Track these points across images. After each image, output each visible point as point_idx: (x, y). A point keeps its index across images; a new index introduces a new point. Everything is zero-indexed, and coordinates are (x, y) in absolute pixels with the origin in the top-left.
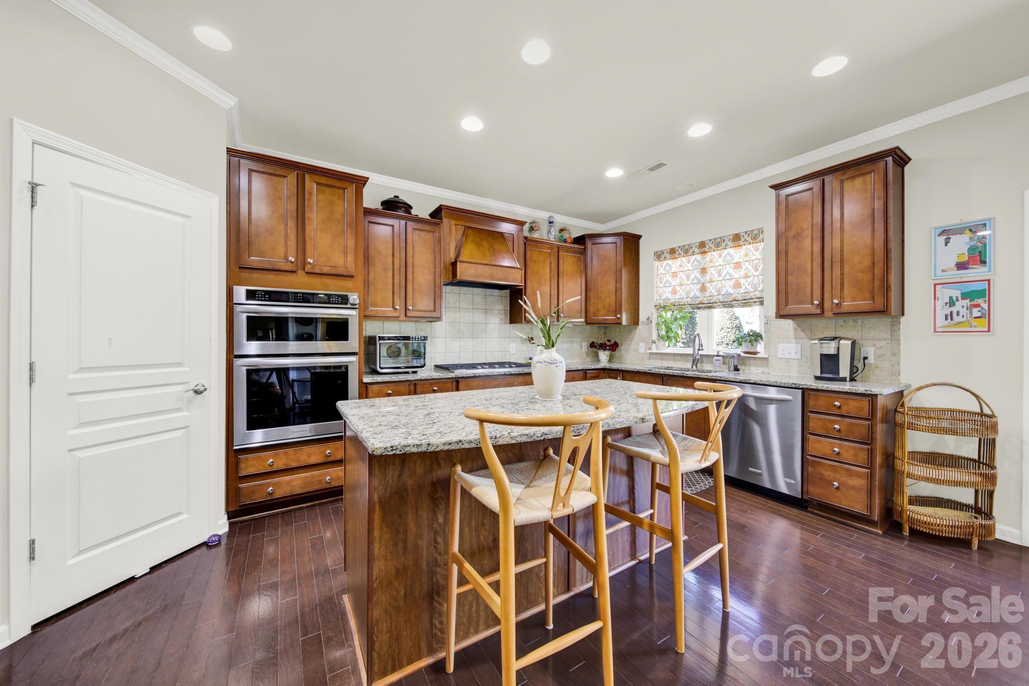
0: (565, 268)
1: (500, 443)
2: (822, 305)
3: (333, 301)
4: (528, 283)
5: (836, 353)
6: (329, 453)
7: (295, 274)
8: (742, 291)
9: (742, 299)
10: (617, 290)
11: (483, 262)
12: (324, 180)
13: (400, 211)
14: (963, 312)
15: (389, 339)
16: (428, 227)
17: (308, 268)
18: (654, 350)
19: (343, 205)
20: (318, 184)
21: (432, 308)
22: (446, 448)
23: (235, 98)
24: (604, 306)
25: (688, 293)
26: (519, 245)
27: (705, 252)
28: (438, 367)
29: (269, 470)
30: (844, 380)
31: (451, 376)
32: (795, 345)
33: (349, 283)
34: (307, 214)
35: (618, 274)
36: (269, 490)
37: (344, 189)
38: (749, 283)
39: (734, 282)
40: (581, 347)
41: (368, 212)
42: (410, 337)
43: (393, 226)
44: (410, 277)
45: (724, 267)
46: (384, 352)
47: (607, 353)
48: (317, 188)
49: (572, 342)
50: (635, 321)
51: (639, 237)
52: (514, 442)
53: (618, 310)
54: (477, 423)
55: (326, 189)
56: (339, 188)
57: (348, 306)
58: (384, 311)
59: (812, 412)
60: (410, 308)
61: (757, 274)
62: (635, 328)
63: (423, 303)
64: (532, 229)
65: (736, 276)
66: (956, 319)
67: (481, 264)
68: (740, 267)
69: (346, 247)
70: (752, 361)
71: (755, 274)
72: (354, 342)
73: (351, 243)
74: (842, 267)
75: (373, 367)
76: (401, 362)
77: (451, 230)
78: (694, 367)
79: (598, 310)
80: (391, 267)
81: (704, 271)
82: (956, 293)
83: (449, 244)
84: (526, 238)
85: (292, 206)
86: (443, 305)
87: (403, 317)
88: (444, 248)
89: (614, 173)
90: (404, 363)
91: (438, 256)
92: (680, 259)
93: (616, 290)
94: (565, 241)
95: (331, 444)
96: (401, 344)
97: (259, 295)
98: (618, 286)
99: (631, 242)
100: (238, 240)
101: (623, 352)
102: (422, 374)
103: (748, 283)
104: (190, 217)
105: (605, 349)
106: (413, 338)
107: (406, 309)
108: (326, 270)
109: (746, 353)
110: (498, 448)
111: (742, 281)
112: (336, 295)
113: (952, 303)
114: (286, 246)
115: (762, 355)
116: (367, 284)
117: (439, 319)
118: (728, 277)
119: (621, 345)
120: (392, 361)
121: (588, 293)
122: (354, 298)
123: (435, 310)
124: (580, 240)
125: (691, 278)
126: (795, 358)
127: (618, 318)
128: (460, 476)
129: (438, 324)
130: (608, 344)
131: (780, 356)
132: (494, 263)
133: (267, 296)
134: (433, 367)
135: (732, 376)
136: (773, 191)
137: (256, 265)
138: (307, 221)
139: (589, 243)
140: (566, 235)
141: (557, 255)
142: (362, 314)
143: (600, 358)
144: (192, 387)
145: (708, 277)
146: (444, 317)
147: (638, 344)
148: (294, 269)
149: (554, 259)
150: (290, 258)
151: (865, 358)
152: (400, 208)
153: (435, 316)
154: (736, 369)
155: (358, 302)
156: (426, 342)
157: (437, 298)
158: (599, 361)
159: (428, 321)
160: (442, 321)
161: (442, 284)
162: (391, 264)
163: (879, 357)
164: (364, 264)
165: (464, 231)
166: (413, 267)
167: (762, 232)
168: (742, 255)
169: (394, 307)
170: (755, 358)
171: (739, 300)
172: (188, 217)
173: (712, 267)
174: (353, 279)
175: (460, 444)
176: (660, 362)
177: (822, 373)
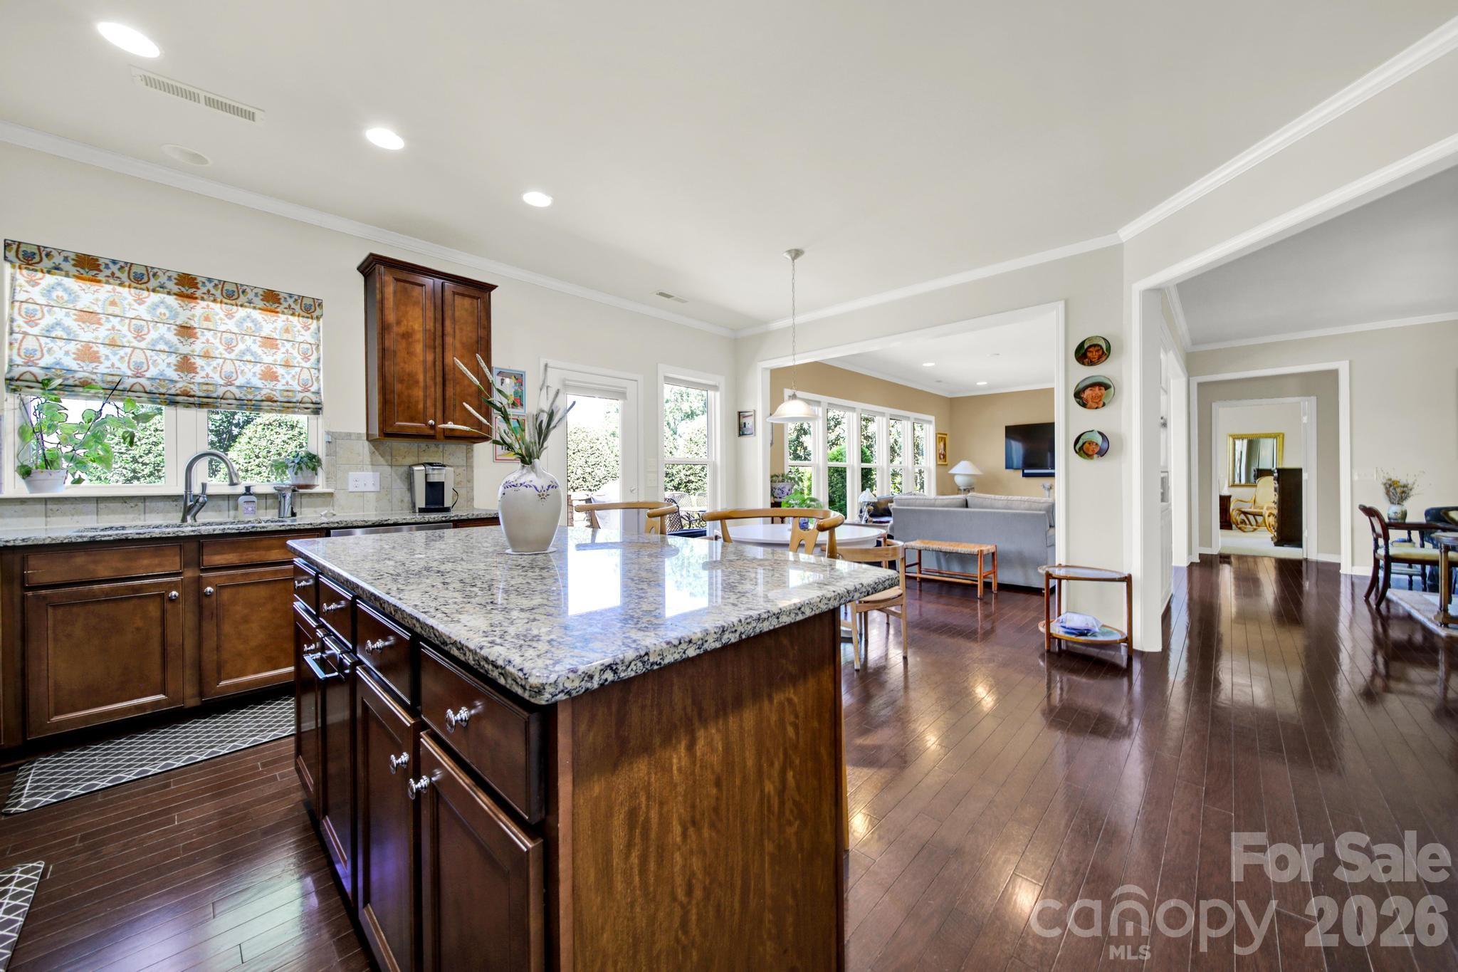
5: (442, 480)
9: (285, 400)
27: (192, 297)
30: (447, 510)
32: (371, 473)
38: (294, 376)
39: (263, 368)
45: (239, 338)
61: (308, 365)
65: (268, 359)
68: (275, 346)
70: (309, 500)
71: (304, 364)
78: (188, 519)
81: (186, 331)
103: (291, 376)
109: (297, 487)
111: (280, 371)
115: (320, 489)
118: (248, 357)
125: (148, 337)
126: (372, 490)
131: (351, 489)
136: (356, 259)
145: (198, 347)
154: (293, 514)
163: (458, 484)
167: (319, 305)
168: (279, 328)
170: (311, 494)
171: (276, 401)
173: (210, 330)
176: (142, 517)
177: (426, 504)
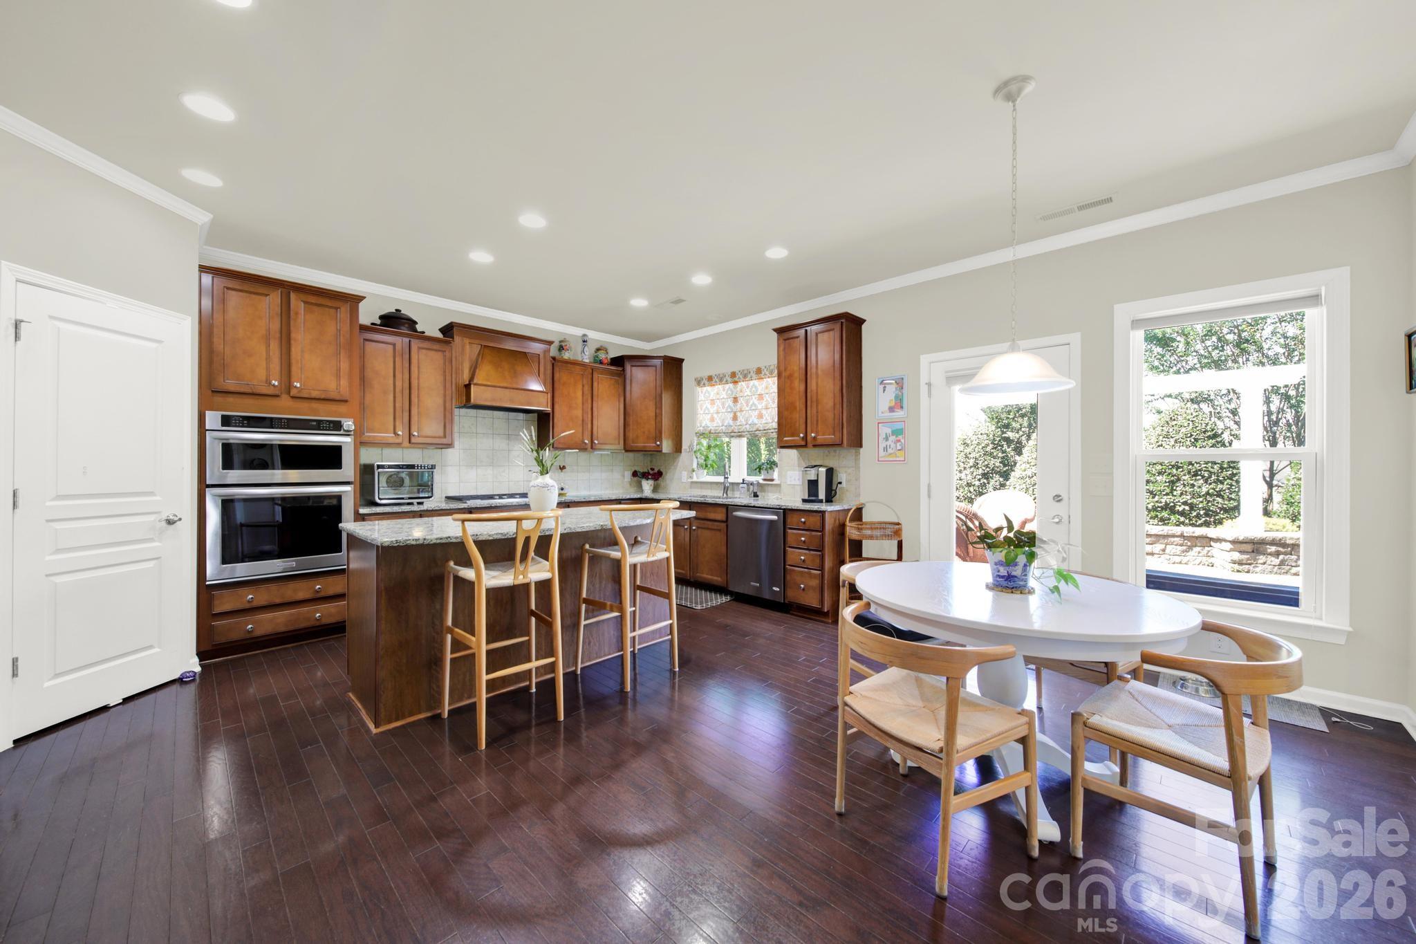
0: (600, 391)
1: (480, 539)
2: (805, 438)
3: (323, 427)
4: (556, 407)
5: (816, 479)
6: (319, 588)
7: (278, 398)
8: (764, 422)
9: (763, 429)
10: (658, 416)
11: (502, 385)
12: (312, 299)
13: (402, 328)
14: (893, 445)
15: (390, 467)
16: (437, 346)
17: (293, 392)
18: (695, 479)
19: (334, 324)
20: (305, 303)
21: (441, 434)
22: (438, 541)
23: (210, 214)
24: (644, 432)
25: (723, 421)
26: (546, 366)
27: (736, 382)
28: (449, 498)
29: (248, 606)
30: (821, 501)
31: (462, 507)
32: (798, 472)
33: (342, 408)
34: (293, 335)
35: (658, 399)
36: (248, 628)
37: (336, 308)
39: (758, 412)
40: (624, 476)
41: (363, 328)
42: (414, 465)
43: (394, 345)
44: (414, 399)
45: (751, 397)
46: (383, 480)
47: (651, 482)
48: (305, 307)
49: (612, 471)
50: (678, 448)
51: (681, 361)
52: (491, 538)
53: (658, 437)
54: (459, 523)
55: (315, 308)
56: (331, 307)
57: (342, 432)
58: (384, 437)
59: (790, 529)
60: (416, 434)
62: (678, 456)
63: (430, 427)
64: (561, 348)
65: (759, 407)
66: (890, 451)
67: (499, 387)
68: (762, 399)
69: (339, 370)
70: (770, 488)
71: (771, 405)
72: (348, 469)
73: (344, 366)
74: (817, 406)
75: (369, 498)
76: (405, 493)
77: (466, 350)
78: (725, 495)
79: (637, 437)
80: (392, 389)
81: (735, 400)
82: (889, 431)
83: (462, 365)
84: (554, 358)
85: (276, 325)
86: (456, 429)
87: (406, 443)
88: (456, 369)
89: (639, 303)
90: (408, 494)
91: (448, 378)
92: (717, 386)
93: (656, 416)
94: (601, 362)
95: (322, 580)
96: (404, 474)
97: (235, 420)
98: (657, 411)
99: (673, 367)
100: (211, 362)
101: (668, 482)
102: (428, 504)
103: (768, 414)
104: (163, 342)
105: (647, 479)
106: (418, 466)
107: (410, 435)
108: (315, 394)
109: (765, 480)
110: (478, 543)
111: (764, 412)
112: (327, 421)
113: (887, 439)
114: (268, 369)
115: (776, 481)
116: (363, 407)
117: (450, 445)
118: (753, 407)
119: (666, 474)
120: (393, 491)
121: (627, 418)
122: (348, 424)
123: (445, 437)
124: (619, 361)
125: (726, 406)
126: (795, 483)
127: (658, 445)
128: (452, 568)
129: (450, 450)
130: (651, 472)
131: (789, 483)
132: (515, 386)
133: (245, 422)
134: (444, 499)
135: (753, 502)
136: (775, 334)
137: (232, 389)
138: (292, 342)
139: (628, 366)
140: (602, 356)
141: (590, 376)
142: (358, 440)
143: (644, 488)
144: (164, 517)
145: (739, 406)
146: (456, 444)
147: (681, 473)
148: (277, 392)
149: (586, 381)
150: (274, 382)
151: (840, 483)
152: (403, 324)
153: (445, 443)
154: (756, 495)
155: (353, 427)
156: (435, 470)
157: (447, 421)
158: (642, 491)
159: (437, 448)
160: (454, 447)
161: (454, 407)
162: (392, 386)
163: (848, 481)
164: (360, 385)
165: (480, 351)
166: (418, 389)
168: (764, 387)
169: (395, 433)
170: (772, 484)
171: (761, 430)
172: (159, 342)
173: (741, 396)
174: (348, 403)
175: (449, 539)
176: (699, 490)
177: (809, 496)
